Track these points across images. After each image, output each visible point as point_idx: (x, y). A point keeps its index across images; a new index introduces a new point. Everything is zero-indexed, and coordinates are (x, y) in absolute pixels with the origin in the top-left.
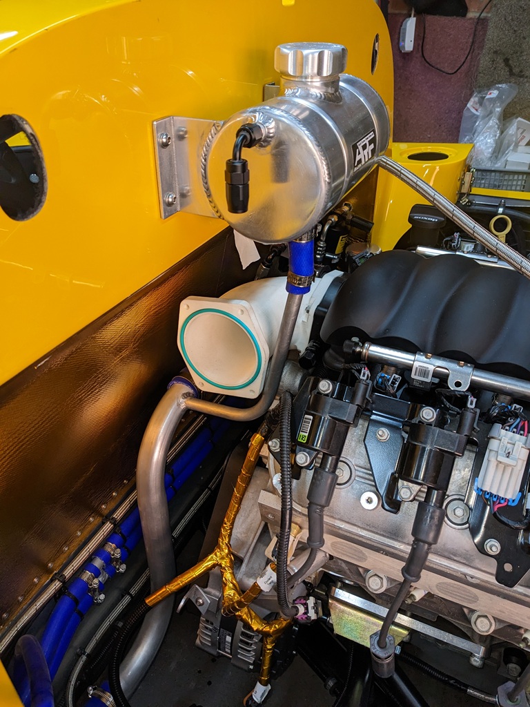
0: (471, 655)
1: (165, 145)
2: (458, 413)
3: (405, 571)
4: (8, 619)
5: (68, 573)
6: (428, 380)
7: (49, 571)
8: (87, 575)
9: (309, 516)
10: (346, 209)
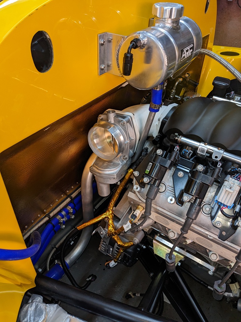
0: (209, 270)
1: (102, 45)
2: (214, 169)
3: (182, 229)
4: (27, 228)
5: (52, 215)
6: (204, 154)
7: (44, 213)
8: (59, 217)
9: (146, 203)
10: (187, 75)
